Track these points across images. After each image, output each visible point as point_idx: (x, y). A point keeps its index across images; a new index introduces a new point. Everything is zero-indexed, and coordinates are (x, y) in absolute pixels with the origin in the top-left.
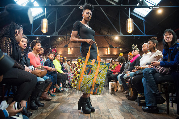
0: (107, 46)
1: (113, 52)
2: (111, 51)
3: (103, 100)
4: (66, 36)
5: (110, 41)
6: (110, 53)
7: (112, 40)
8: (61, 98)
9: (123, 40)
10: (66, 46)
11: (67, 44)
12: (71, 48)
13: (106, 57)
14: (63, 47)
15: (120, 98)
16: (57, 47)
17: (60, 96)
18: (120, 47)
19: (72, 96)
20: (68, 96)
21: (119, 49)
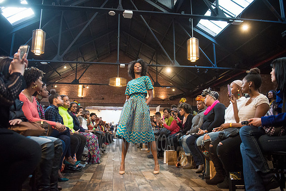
2: (157, 94)
4: (77, 63)
6: (155, 96)
9: (176, 75)
10: (76, 82)
12: (85, 86)
14: (69, 83)
15: (189, 180)
16: (57, 83)
17: (76, 180)
19: (100, 179)
20: (92, 178)
21: (171, 89)
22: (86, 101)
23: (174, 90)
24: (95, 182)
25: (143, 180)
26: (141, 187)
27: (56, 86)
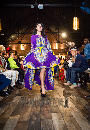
0: (55, 41)
1: (60, 47)
2: (59, 47)
5: (58, 37)
7: (59, 36)
9: (69, 36)
11: (20, 41)
12: (24, 44)
14: (16, 44)
16: (11, 44)
22: (25, 52)
27: (10, 46)
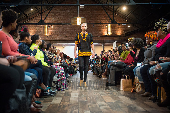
0: (107, 21)
3: (120, 107)
4: (41, 5)
6: (111, 32)
8: (51, 106)
9: (132, 12)
10: (42, 23)
11: (43, 19)
12: (50, 25)
13: (104, 38)
14: (36, 24)
15: (143, 103)
17: (49, 103)
18: (127, 24)
19: (68, 102)
20: (61, 101)
21: (127, 26)
22: (51, 39)
23: (129, 27)
24: (64, 104)
25: (103, 103)
26: (101, 108)
